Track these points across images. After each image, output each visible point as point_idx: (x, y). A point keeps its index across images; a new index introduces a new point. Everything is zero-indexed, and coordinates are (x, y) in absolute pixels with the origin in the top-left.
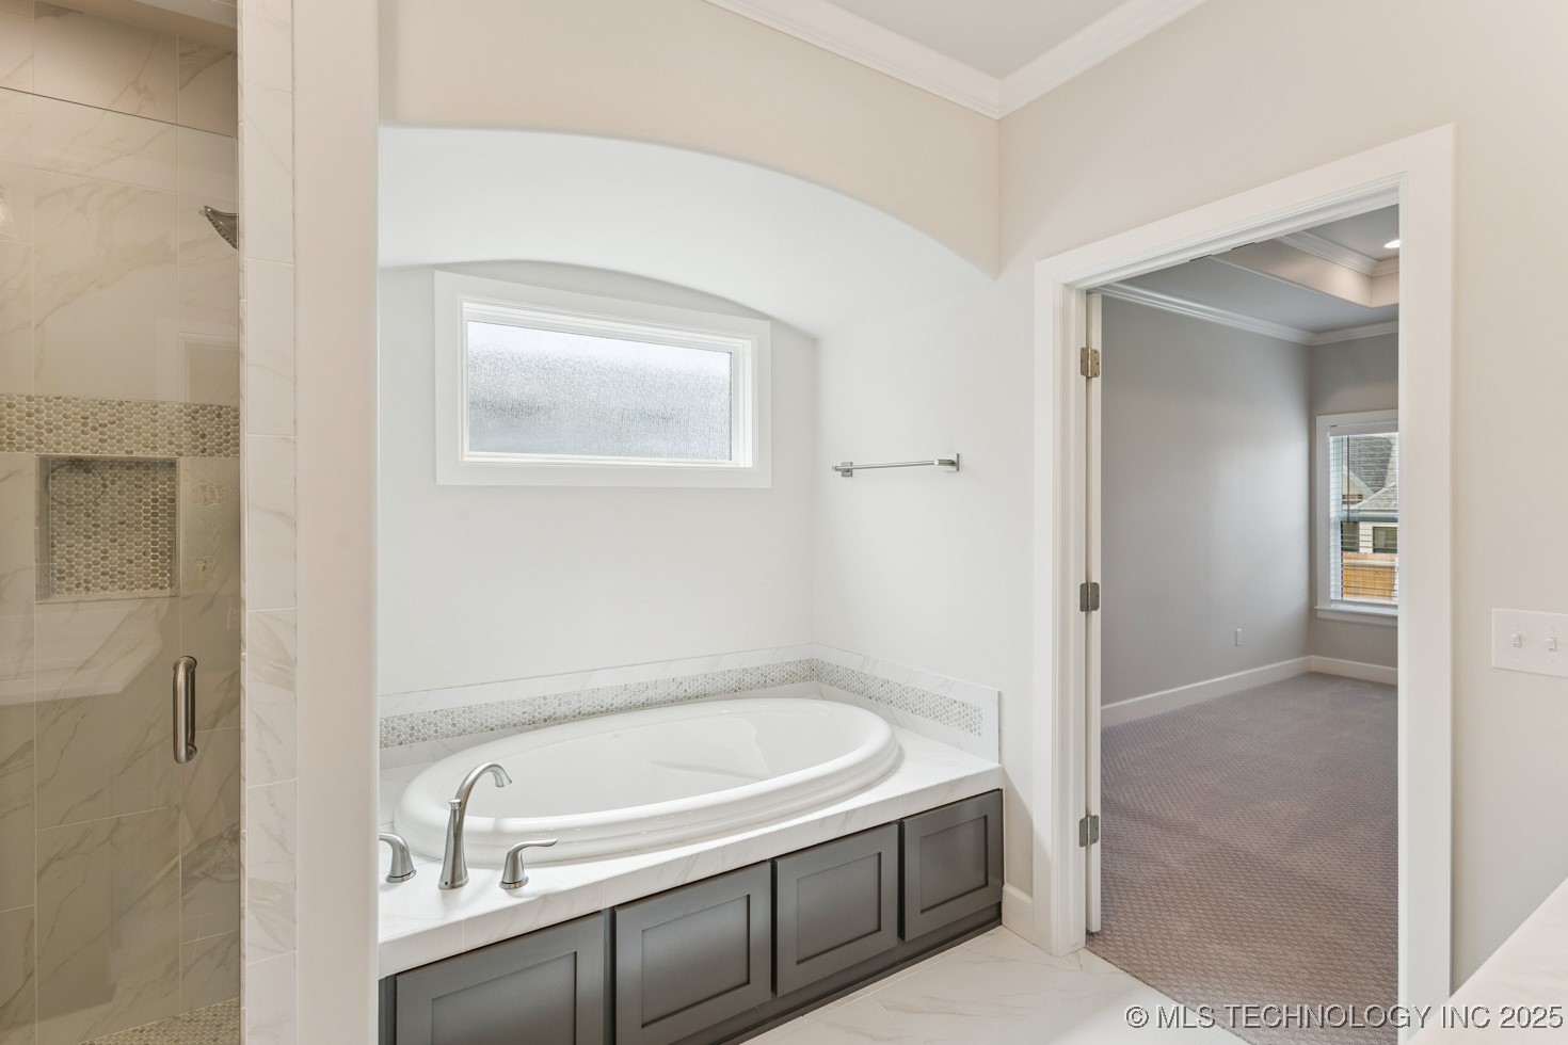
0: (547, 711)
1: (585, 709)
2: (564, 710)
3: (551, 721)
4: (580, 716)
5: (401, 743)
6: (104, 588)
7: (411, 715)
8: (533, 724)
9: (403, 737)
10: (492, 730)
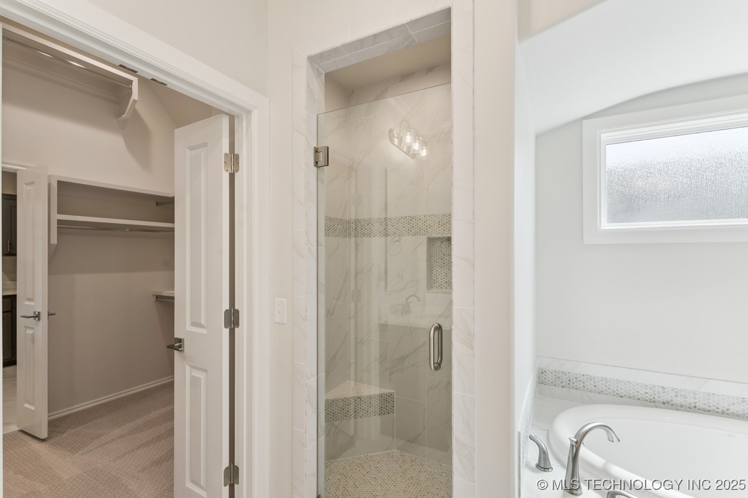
0: (665, 397)
1: (700, 405)
2: (679, 400)
3: (667, 405)
4: (693, 409)
5: (563, 387)
6: (446, 288)
7: (569, 373)
8: (652, 402)
9: (564, 384)
10: (621, 397)
